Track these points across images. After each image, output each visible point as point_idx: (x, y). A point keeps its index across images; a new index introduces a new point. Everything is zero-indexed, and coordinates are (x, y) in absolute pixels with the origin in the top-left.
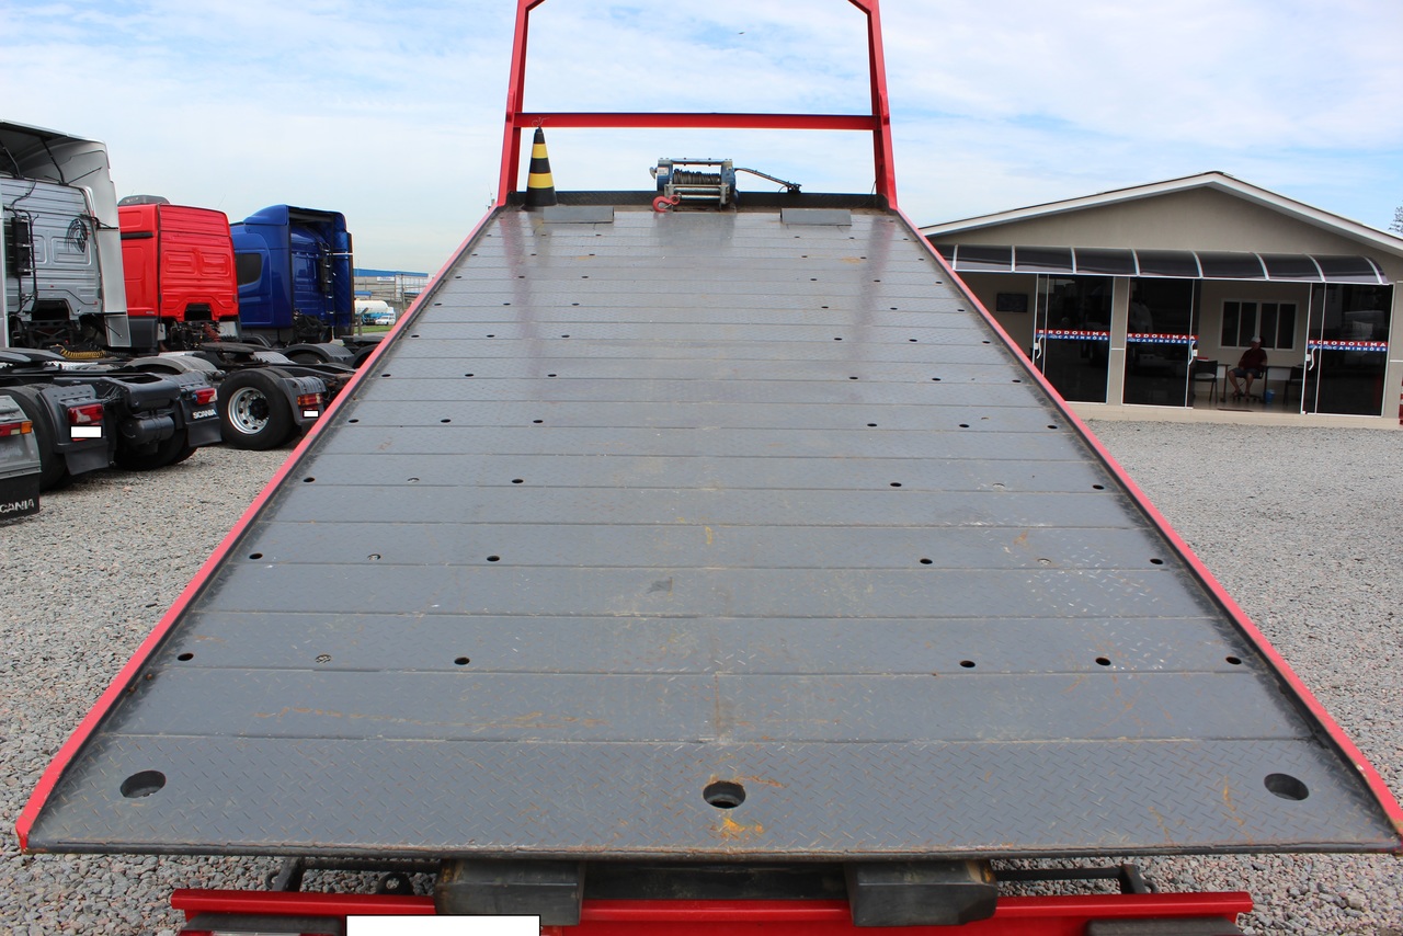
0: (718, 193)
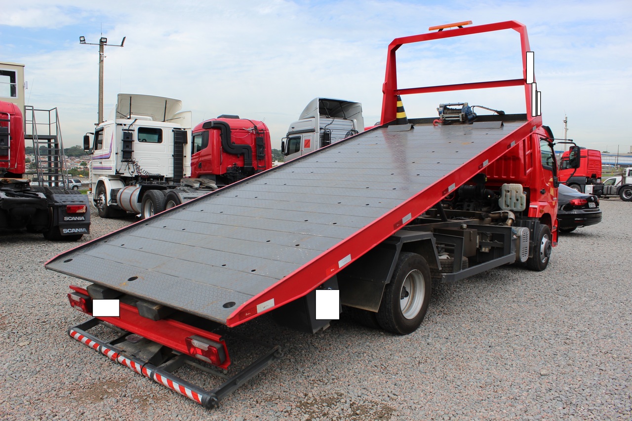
0: (458, 117)
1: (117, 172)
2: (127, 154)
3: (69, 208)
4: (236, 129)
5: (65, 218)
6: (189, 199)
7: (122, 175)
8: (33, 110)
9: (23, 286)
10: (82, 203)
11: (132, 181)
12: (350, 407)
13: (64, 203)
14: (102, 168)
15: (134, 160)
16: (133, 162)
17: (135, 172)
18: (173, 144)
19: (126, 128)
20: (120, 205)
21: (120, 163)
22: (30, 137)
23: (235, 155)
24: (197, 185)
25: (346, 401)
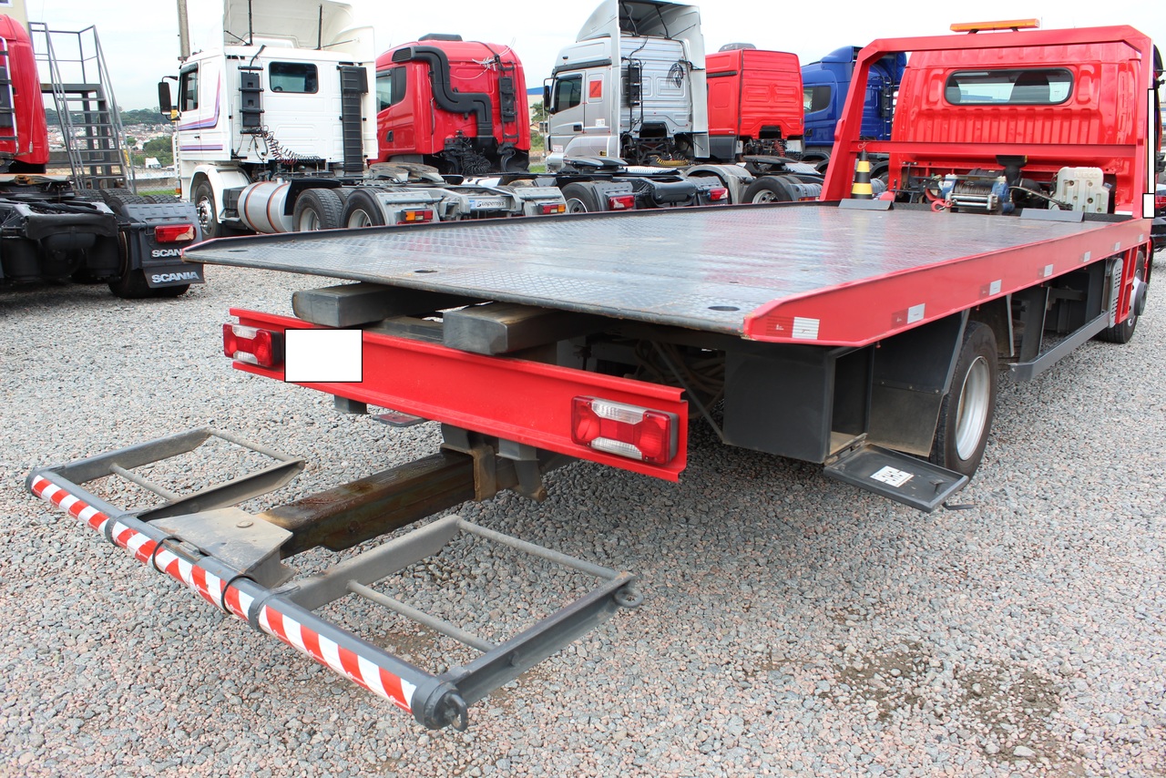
1: (234, 155)
2: (251, 119)
3: (161, 231)
4: (459, 62)
5: (154, 252)
6: (397, 206)
7: (243, 161)
8: (46, 31)
9: (110, 401)
10: (184, 221)
11: (263, 171)
12: (955, 678)
13: (149, 223)
14: (201, 149)
15: (265, 129)
16: (264, 134)
17: (270, 153)
18: (338, 94)
19: (246, 63)
20: (245, 221)
21: (238, 136)
22: (48, 89)
23: (460, 114)
24: (404, 177)
25: (942, 664)
